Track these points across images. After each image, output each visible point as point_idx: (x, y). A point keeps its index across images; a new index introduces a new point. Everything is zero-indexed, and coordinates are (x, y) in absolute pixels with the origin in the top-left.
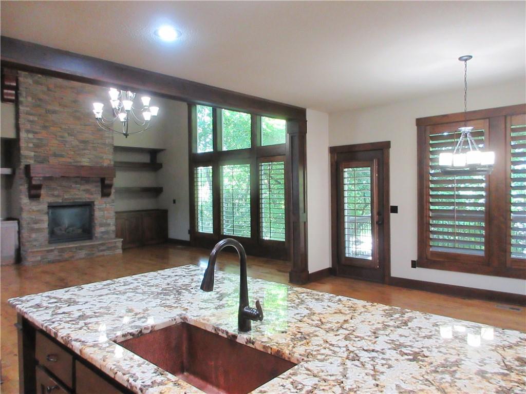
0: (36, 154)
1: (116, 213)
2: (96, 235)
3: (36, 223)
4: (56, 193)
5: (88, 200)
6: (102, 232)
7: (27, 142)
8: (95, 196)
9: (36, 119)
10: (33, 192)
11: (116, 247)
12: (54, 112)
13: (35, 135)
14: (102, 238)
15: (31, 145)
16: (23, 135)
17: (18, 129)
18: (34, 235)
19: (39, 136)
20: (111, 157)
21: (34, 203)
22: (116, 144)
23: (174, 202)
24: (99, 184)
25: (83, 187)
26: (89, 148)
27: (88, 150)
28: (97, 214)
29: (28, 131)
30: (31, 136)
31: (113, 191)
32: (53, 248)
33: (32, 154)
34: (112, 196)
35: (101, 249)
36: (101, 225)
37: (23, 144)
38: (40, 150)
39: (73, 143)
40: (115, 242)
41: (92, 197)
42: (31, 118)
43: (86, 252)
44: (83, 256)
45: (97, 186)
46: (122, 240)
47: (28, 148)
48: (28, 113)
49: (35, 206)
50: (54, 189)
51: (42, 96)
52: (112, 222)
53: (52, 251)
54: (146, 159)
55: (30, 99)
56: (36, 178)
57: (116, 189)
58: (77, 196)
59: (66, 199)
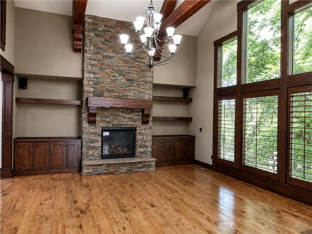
0: (94, 89)
1: (153, 136)
2: (137, 154)
3: (92, 142)
4: (108, 120)
5: (131, 126)
6: (141, 152)
7: (89, 81)
8: (137, 123)
9: (96, 63)
10: (91, 118)
11: (150, 166)
12: (110, 57)
13: (95, 75)
14: (141, 157)
15: (91, 83)
16: (86, 75)
17: (83, 71)
18: (90, 152)
19: (97, 76)
20: (150, 92)
21: (92, 127)
22: (155, 82)
23: (201, 130)
24: (141, 114)
25: (128, 116)
26: (134, 85)
27: (133, 86)
28: (139, 137)
29: (89, 72)
30: (92, 76)
31: (151, 119)
32: (102, 163)
33: (92, 90)
34: (150, 124)
35: (138, 166)
36: (141, 147)
37: (85, 82)
38: (97, 87)
39: (121, 81)
40: (150, 162)
41: (134, 123)
42: (92, 62)
43: (127, 168)
44: (124, 171)
45: (138, 115)
46: (156, 160)
47: (89, 85)
48: (90, 59)
49: (92, 129)
50: (107, 117)
51: (101, 45)
52: (149, 144)
53: (101, 165)
54: (179, 94)
55: (92, 48)
56: (92, 108)
57: (153, 118)
58: (123, 123)
59: (115, 125)
